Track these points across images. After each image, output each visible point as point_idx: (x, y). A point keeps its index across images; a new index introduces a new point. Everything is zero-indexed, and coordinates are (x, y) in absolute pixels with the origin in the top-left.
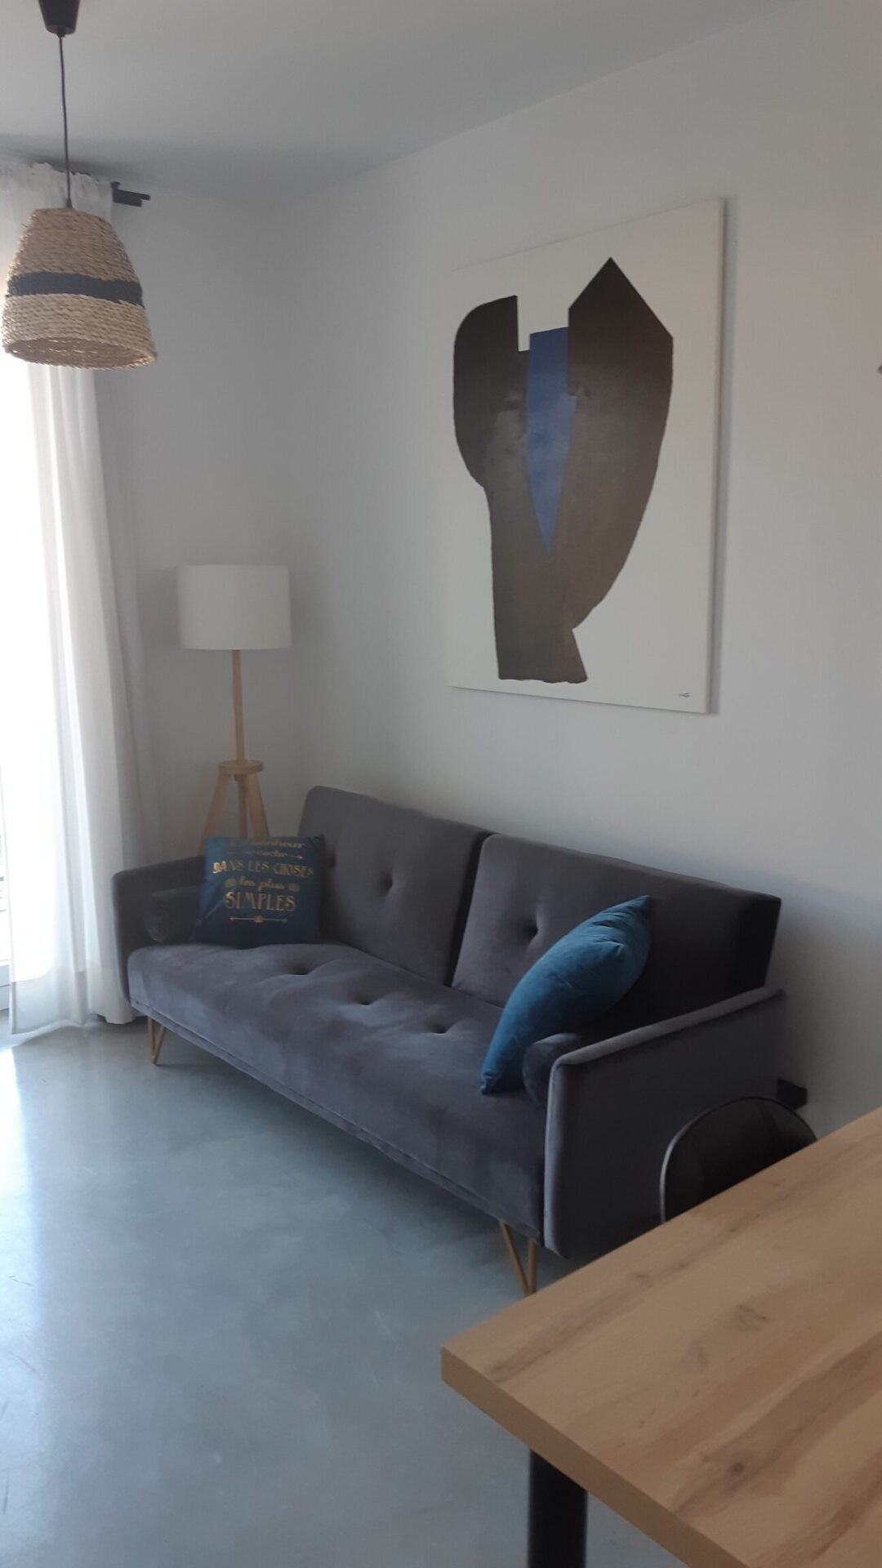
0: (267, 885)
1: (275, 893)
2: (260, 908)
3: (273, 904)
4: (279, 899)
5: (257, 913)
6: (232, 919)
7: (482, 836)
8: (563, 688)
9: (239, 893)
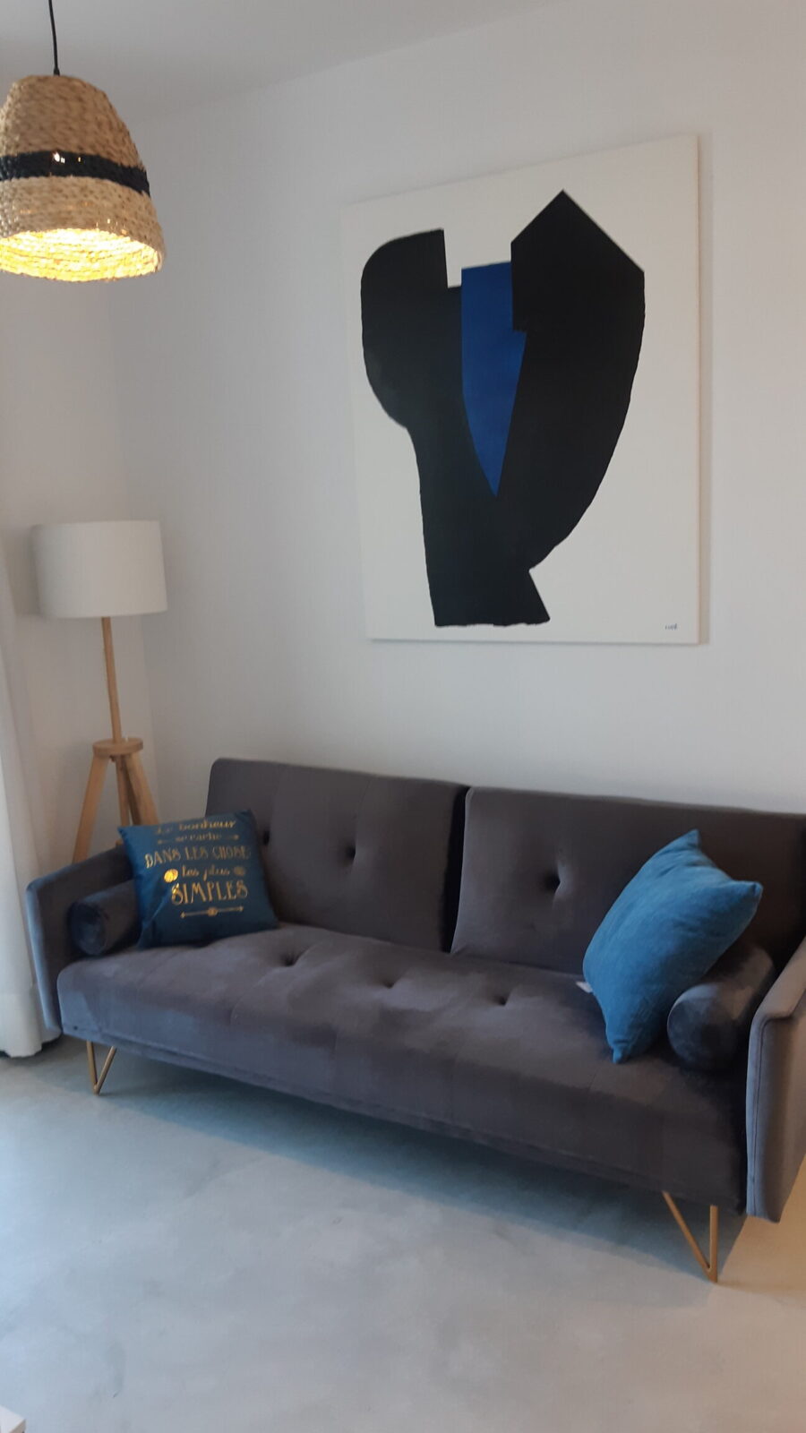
0: (212, 872)
1: (222, 880)
2: (211, 898)
3: (224, 892)
4: (229, 887)
5: (208, 905)
6: (183, 915)
7: (462, 791)
8: (520, 631)
9: (185, 886)
